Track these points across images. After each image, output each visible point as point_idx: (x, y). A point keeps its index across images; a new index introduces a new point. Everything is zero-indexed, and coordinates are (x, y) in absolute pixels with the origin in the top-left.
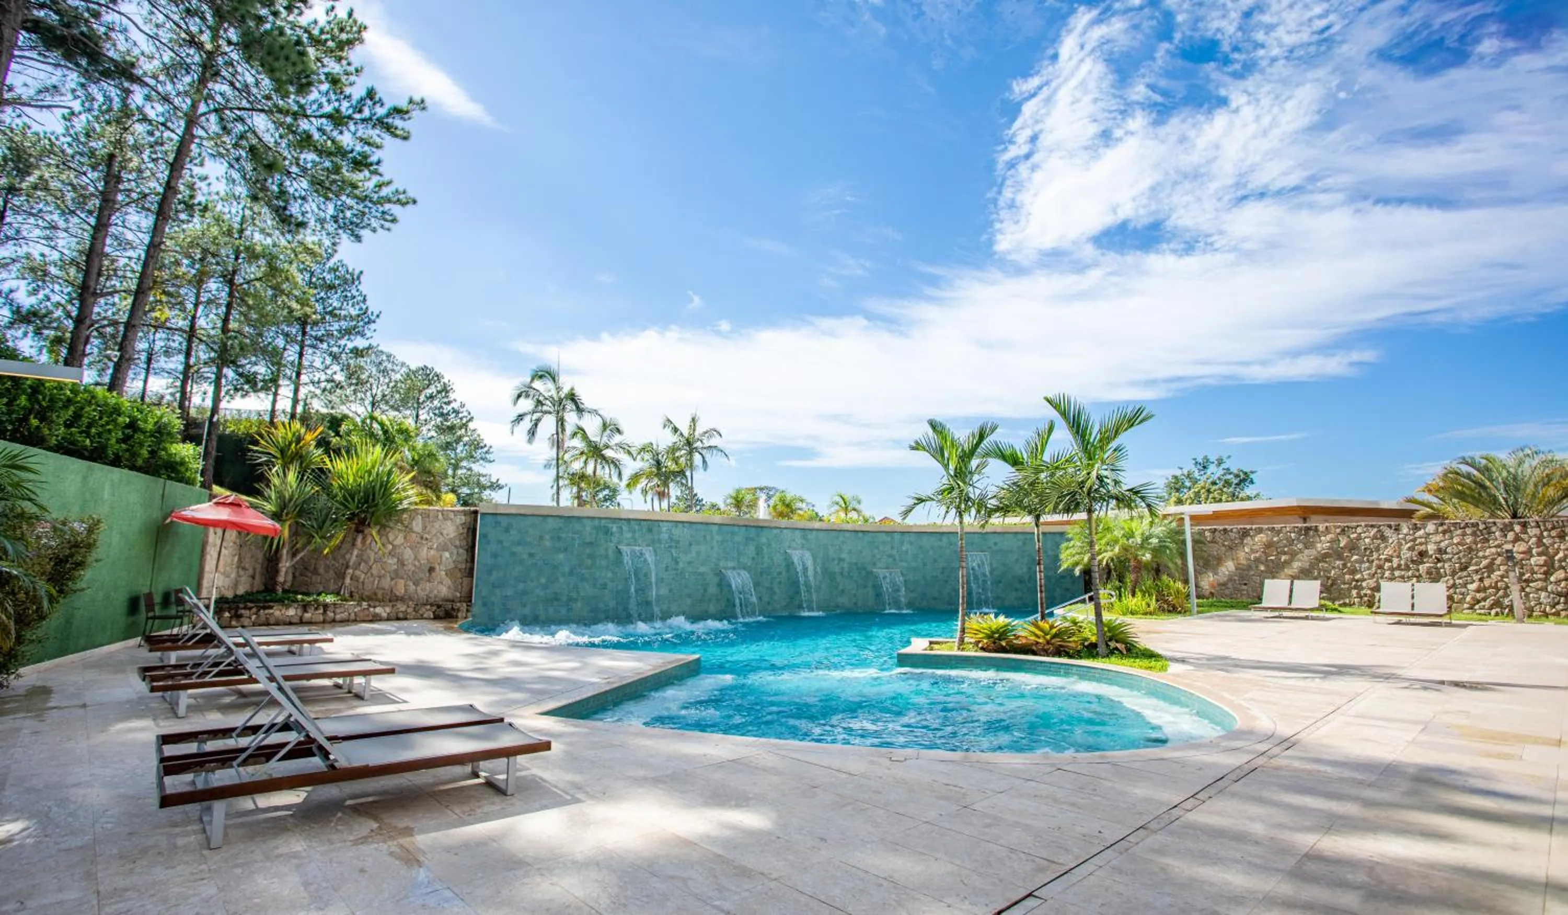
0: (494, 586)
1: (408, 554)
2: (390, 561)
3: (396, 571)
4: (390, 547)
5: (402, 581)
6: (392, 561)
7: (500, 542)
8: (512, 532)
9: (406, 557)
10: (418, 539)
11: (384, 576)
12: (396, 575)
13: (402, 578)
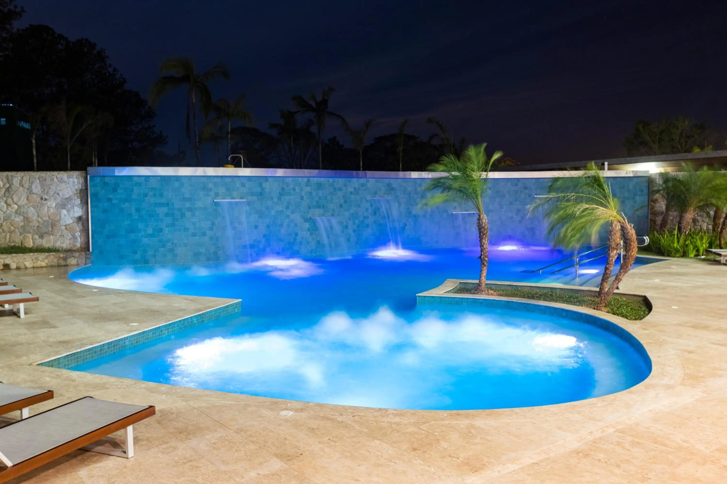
0: (108, 237)
1: (32, 212)
2: (17, 219)
3: (23, 227)
4: (16, 207)
5: (30, 236)
6: (18, 219)
7: (109, 200)
8: (119, 191)
9: (30, 215)
10: (39, 199)
11: (14, 231)
12: (24, 230)
13: (29, 232)
